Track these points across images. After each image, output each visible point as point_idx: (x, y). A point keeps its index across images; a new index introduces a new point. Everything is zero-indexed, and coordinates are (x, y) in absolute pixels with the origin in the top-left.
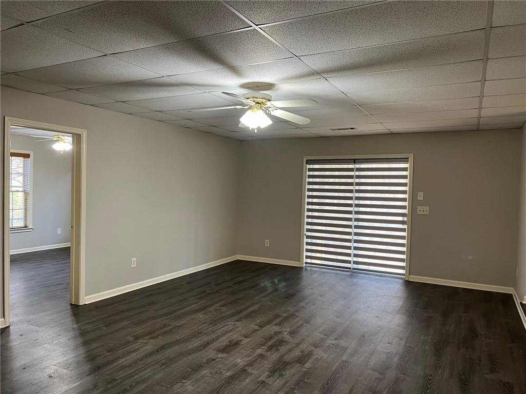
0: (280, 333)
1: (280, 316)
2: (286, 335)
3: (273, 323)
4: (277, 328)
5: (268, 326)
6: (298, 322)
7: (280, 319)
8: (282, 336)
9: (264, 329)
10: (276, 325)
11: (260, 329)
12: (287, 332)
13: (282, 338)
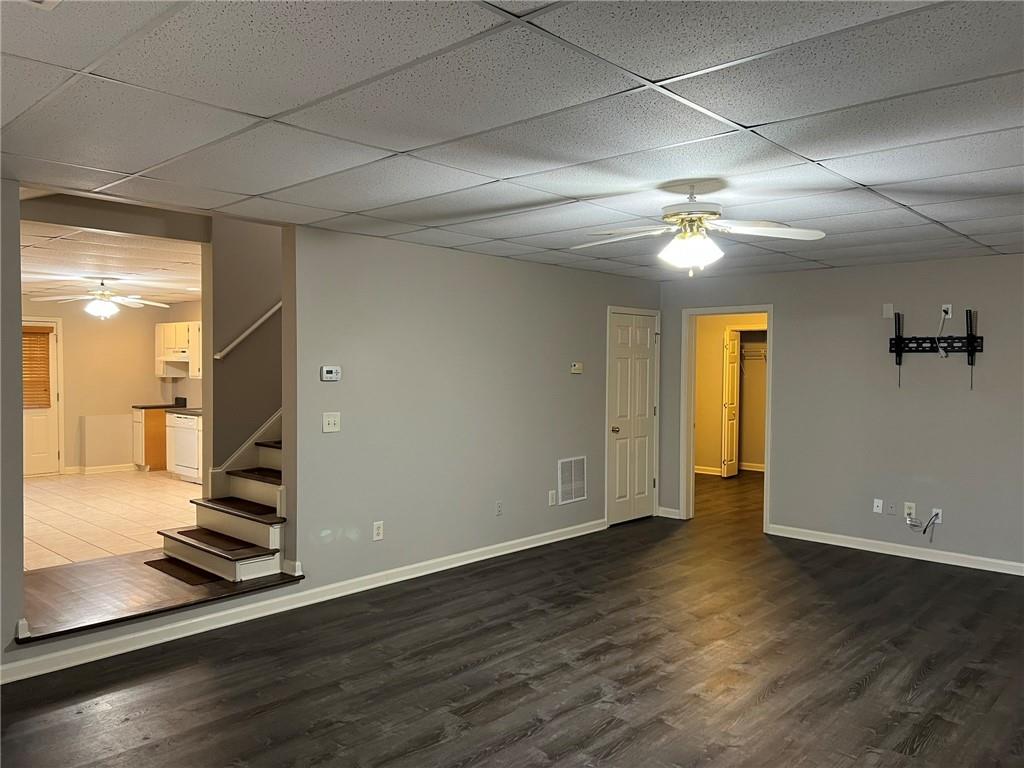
0: (619, 700)
1: (595, 754)
2: (609, 694)
3: (624, 728)
4: (623, 712)
5: (642, 719)
6: (561, 726)
7: (599, 743)
8: (619, 692)
9: (650, 715)
10: (621, 722)
11: (662, 713)
12: (604, 699)
13: (620, 688)
